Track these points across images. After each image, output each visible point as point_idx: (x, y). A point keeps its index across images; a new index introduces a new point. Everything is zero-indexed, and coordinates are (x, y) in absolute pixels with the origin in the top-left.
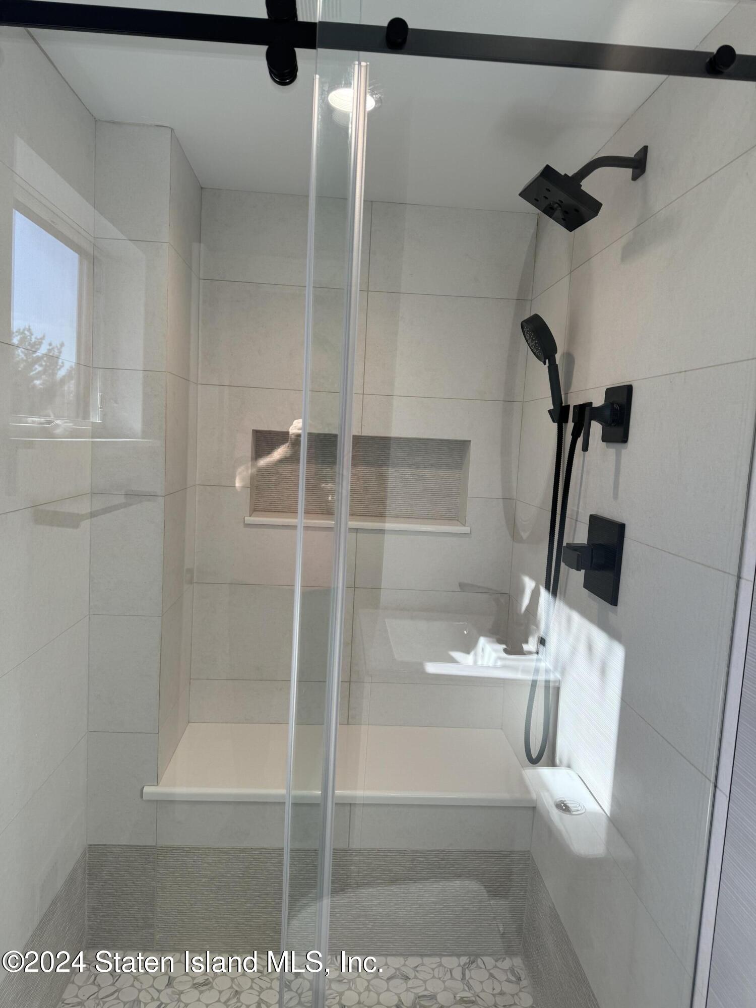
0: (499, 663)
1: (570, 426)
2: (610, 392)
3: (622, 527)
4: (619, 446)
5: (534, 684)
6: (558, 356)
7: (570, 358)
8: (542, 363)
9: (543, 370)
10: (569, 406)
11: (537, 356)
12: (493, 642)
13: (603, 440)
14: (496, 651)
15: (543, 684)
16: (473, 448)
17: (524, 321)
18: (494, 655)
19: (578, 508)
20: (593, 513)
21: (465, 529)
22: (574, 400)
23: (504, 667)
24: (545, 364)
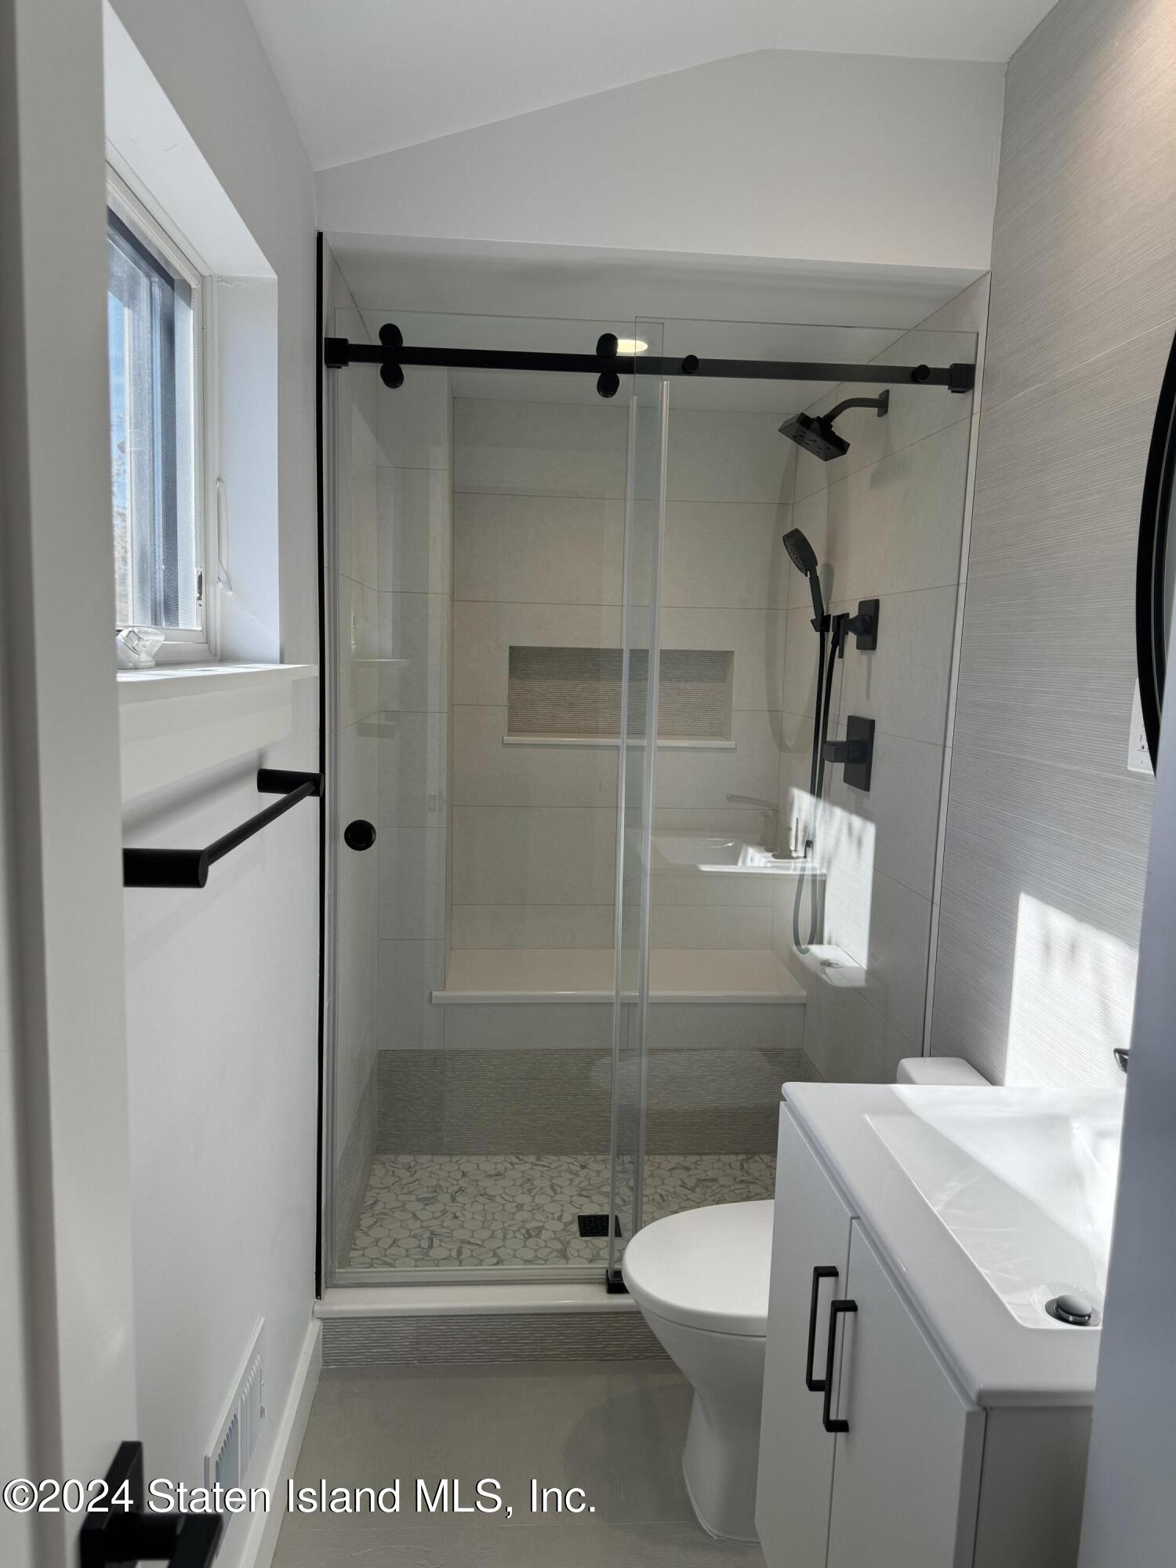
0: (769, 865)
1: (830, 635)
2: (862, 605)
3: (872, 723)
4: (870, 652)
5: (801, 878)
6: (819, 569)
7: (829, 568)
8: (804, 575)
9: (805, 581)
10: (829, 616)
11: (799, 568)
12: (762, 852)
13: (858, 648)
14: (765, 857)
15: (810, 878)
16: (737, 660)
17: (786, 535)
18: (764, 860)
19: (839, 711)
20: (851, 714)
21: (731, 744)
22: (834, 611)
23: (773, 867)
24: (806, 575)
